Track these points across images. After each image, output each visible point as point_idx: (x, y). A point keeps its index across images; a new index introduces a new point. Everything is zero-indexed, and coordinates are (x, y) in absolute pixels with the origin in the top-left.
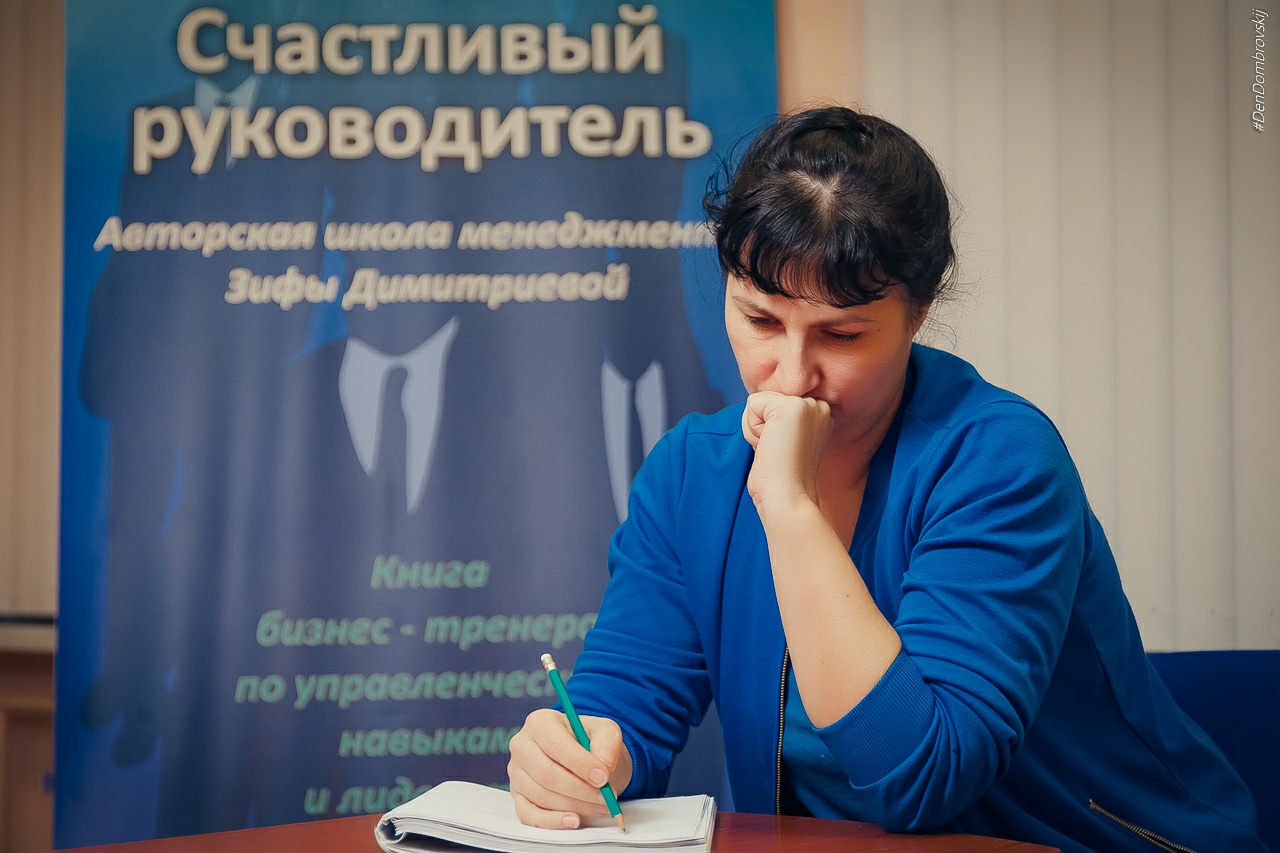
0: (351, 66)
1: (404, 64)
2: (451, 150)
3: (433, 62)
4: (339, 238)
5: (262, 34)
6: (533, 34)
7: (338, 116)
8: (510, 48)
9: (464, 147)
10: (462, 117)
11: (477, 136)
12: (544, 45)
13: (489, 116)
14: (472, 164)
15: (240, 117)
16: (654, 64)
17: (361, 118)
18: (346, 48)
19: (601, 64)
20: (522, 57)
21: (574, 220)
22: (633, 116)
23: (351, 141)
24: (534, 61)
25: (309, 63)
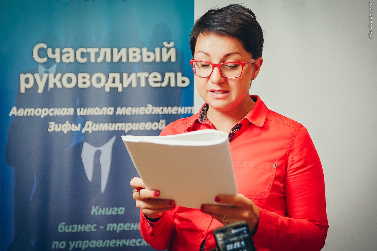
0: (85, 60)
1: (100, 60)
2: (114, 85)
3: (109, 60)
4: (81, 112)
5: (58, 50)
6: (138, 50)
7: (80, 75)
8: (131, 55)
9: (118, 84)
10: (117, 76)
11: (121, 81)
12: (141, 54)
13: (125, 75)
14: (120, 90)
15: (51, 76)
16: (173, 59)
17: (87, 76)
18: (83, 55)
19: (158, 60)
20: (135, 57)
21: (150, 106)
22: (167, 75)
23: (84, 83)
24: (138, 59)
25: (72, 60)
